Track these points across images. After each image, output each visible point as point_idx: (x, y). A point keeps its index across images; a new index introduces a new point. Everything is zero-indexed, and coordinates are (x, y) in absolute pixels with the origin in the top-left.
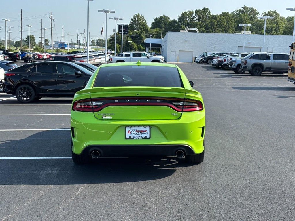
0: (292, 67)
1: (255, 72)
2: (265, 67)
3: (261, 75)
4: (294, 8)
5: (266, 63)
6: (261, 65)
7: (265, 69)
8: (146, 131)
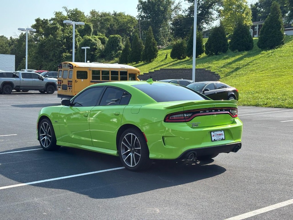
0: (63, 85)
1: (5, 90)
2: (15, 85)
3: (12, 93)
4: (25, 29)
5: (15, 81)
6: (10, 84)
7: (14, 88)
8: (222, 134)
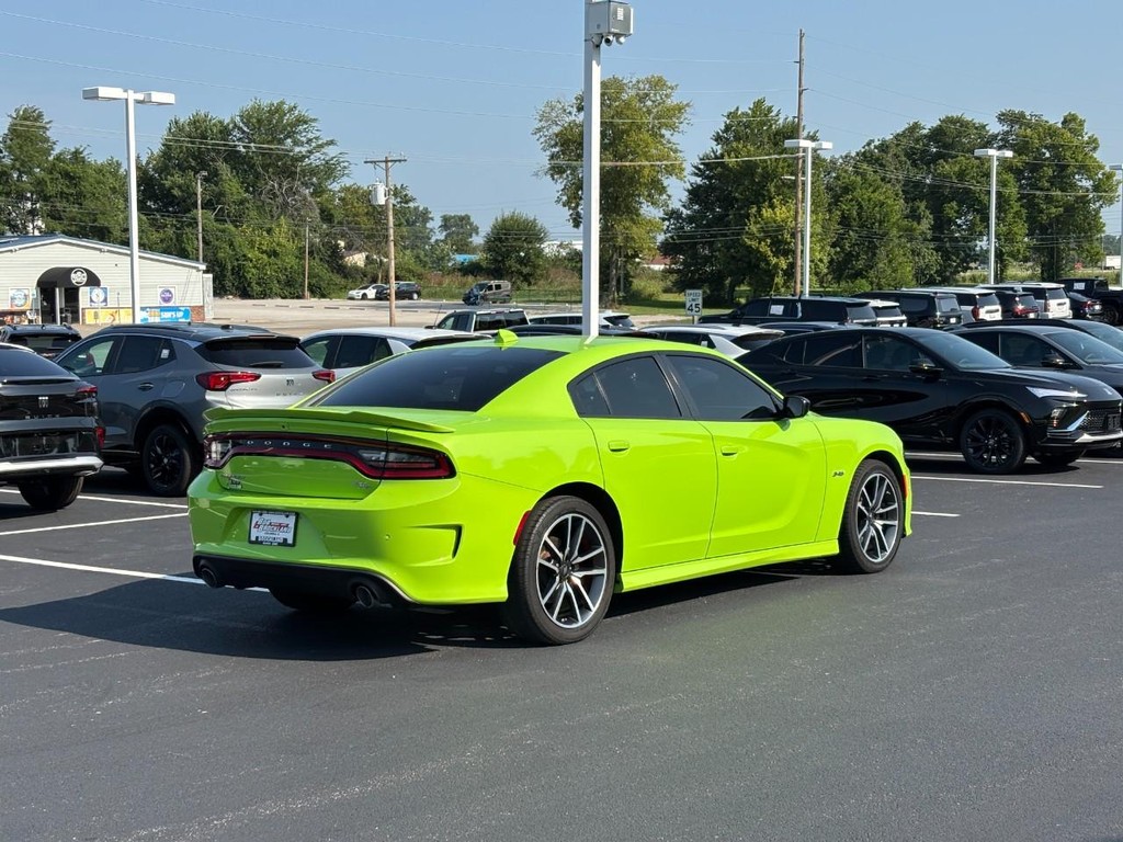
8: (287, 526)
